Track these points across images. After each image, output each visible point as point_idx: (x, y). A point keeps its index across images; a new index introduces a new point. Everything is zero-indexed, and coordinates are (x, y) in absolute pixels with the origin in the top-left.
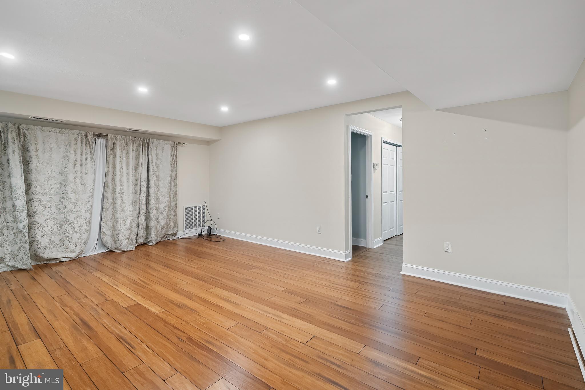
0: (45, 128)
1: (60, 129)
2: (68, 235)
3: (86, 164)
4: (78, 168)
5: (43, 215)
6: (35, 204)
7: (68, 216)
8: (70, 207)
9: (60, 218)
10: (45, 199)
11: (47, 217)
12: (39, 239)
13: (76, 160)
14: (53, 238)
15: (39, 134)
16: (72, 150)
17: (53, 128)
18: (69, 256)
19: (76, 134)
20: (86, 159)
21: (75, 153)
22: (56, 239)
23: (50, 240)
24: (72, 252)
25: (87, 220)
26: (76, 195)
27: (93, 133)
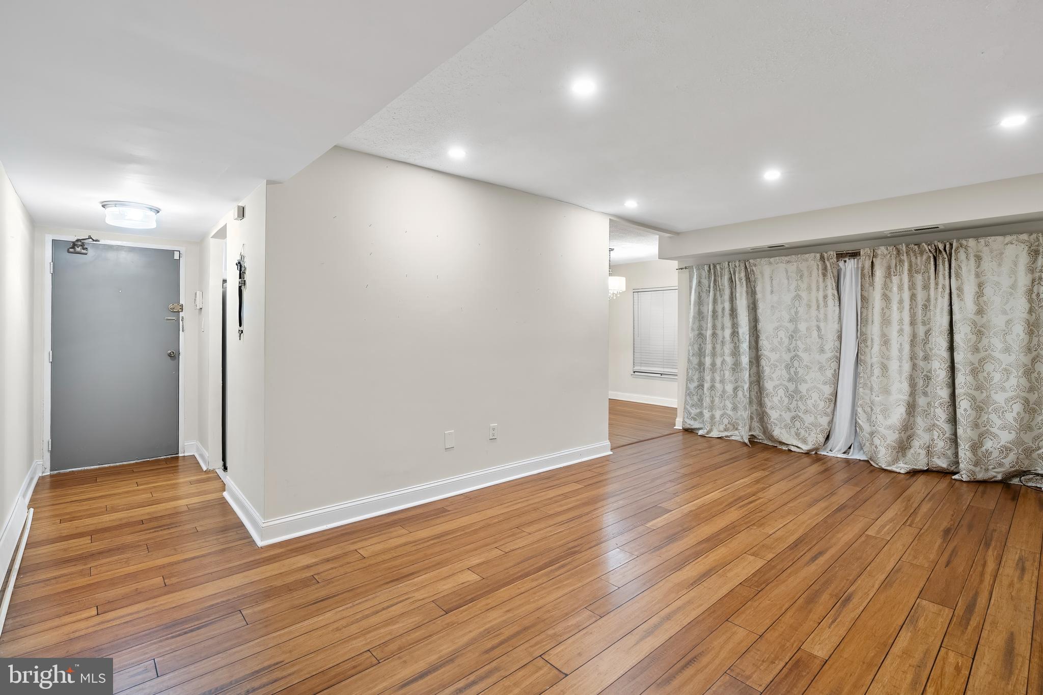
0: (772, 260)
1: (789, 257)
2: (799, 414)
3: (826, 305)
4: (814, 312)
5: (771, 379)
6: (763, 362)
7: (799, 386)
8: (801, 371)
9: (792, 387)
10: (773, 357)
11: (777, 382)
12: (768, 411)
13: (810, 301)
14: (783, 413)
15: (767, 270)
16: (804, 286)
17: (781, 257)
18: (799, 446)
19: (810, 260)
20: (825, 297)
21: (809, 289)
22: (787, 416)
23: (780, 415)
24: (805, 441)
25: (825, 396)
26: (810, 354)
27: (835, 252)
